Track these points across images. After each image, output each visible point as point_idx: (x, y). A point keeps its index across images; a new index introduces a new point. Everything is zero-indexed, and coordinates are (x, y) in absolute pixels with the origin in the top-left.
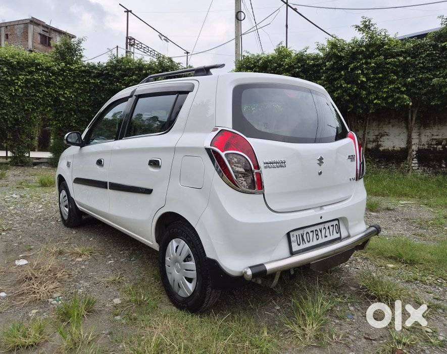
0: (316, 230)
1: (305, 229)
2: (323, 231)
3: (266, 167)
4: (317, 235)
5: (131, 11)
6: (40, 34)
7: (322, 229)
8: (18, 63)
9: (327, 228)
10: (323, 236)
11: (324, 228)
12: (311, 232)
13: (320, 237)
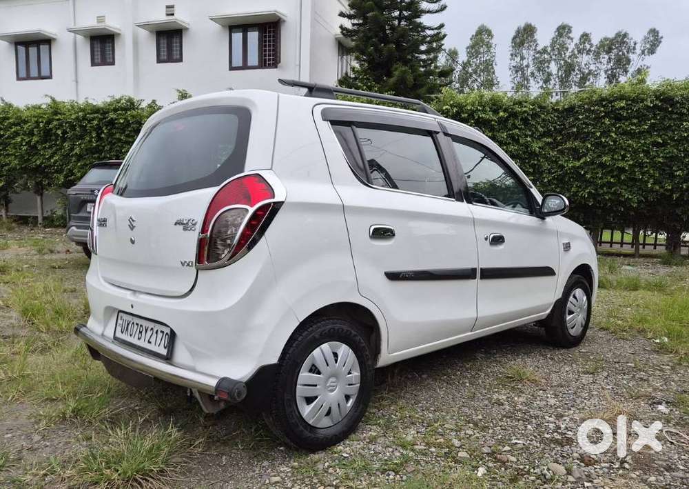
0: (142, 326)
1: (133, 318)
2: (149, 333)
4: (141, 332)
7: (149, 329)
9: (155, 331)
10: (147, 340)
11: (152, 329)
12: (137, 324)
13: (143, 338)
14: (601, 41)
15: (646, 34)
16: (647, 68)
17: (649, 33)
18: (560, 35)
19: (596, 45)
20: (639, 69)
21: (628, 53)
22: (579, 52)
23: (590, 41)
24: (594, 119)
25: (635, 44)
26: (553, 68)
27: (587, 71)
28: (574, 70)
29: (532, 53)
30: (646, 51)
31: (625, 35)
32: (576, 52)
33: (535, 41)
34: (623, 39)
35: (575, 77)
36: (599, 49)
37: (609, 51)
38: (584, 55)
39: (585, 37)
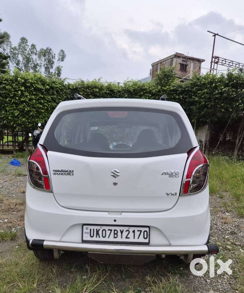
0: (115, 230)
1: (102, 227)
3: (55, 174)
4: (116, 234)
5: (217, 34)
6: (180, 64)
7: (125, 231)
8: (134, 90)
9: (131, 231)
10: (124, 237)
11: (127, 231)
12: (109, 230)
13: (119, 237)
14: (41, 50)
15: (59, 51)
16: (62, 67)
17: (61, 51)
18: (23, 42)
19: (39, 51)
20: (58, 67)
21: (52, 58)
22: (31, 53)
23: (35, 49)
24: (86, 95)
25: (55, 55)
26: (20, 58)
27: (36, 64)
28: (30, 61)
29: (9, 48)
30: (60, 59)
31: (50, 50)
32: (30, 53)
33: (10, 42)
34: (50, 51)
35: (31, 65)
36: (40, 54)
37: (45, 56)
38: (34, 55)
39: (33, 46)
